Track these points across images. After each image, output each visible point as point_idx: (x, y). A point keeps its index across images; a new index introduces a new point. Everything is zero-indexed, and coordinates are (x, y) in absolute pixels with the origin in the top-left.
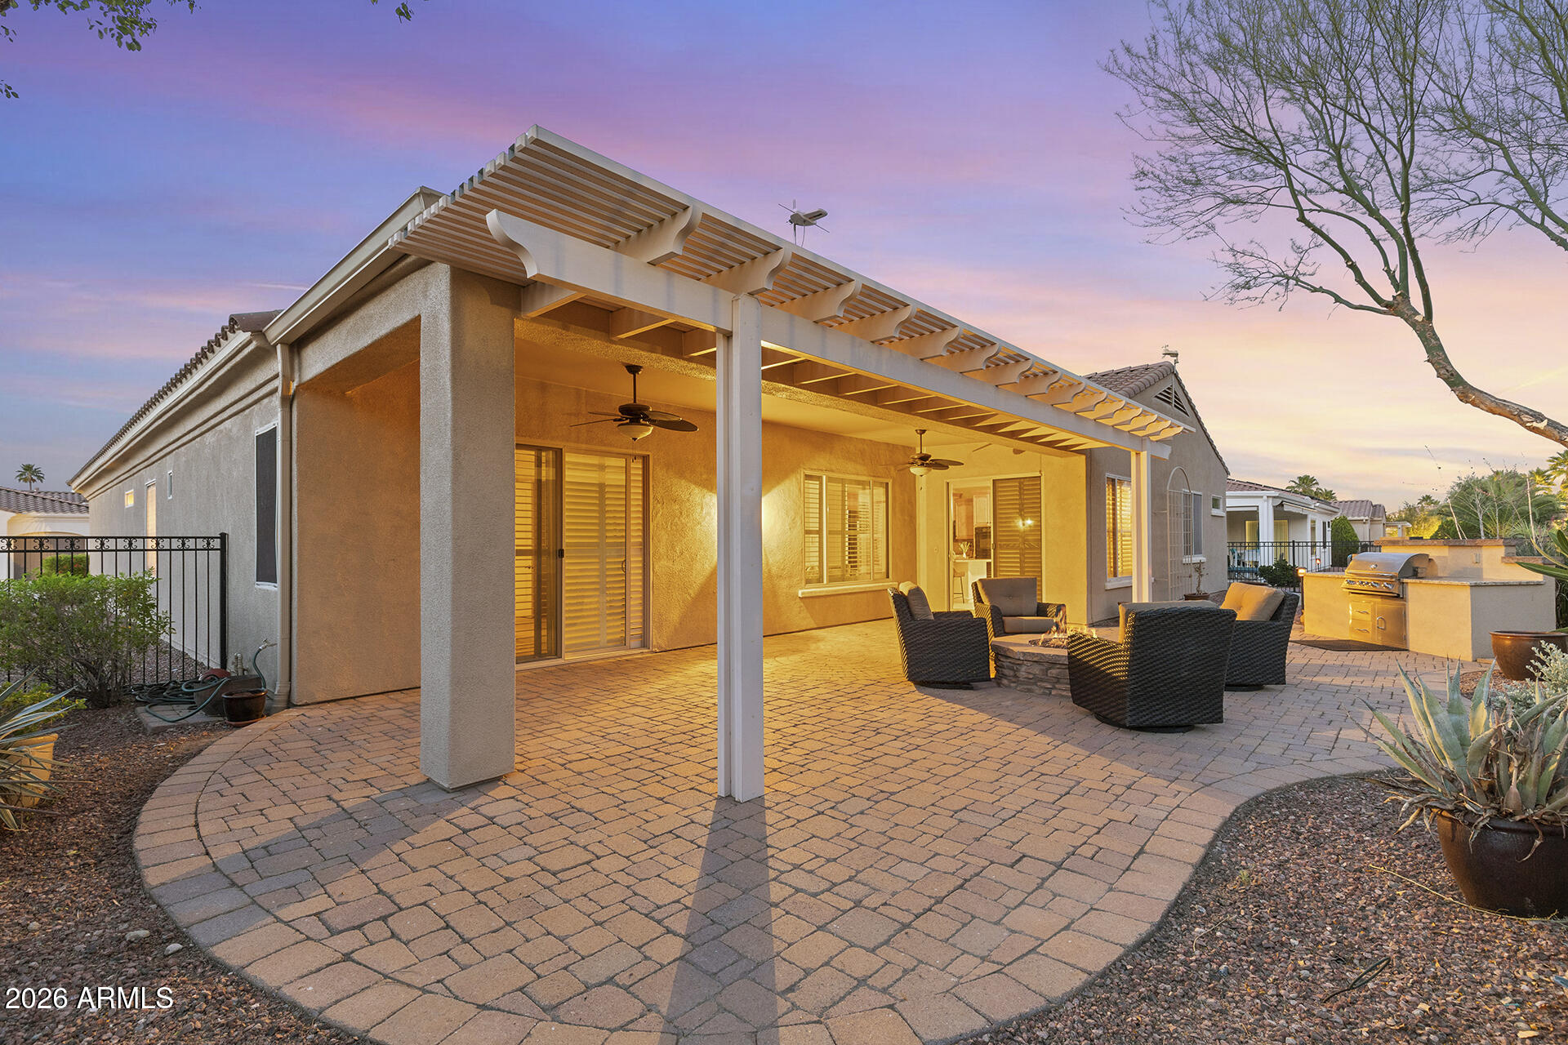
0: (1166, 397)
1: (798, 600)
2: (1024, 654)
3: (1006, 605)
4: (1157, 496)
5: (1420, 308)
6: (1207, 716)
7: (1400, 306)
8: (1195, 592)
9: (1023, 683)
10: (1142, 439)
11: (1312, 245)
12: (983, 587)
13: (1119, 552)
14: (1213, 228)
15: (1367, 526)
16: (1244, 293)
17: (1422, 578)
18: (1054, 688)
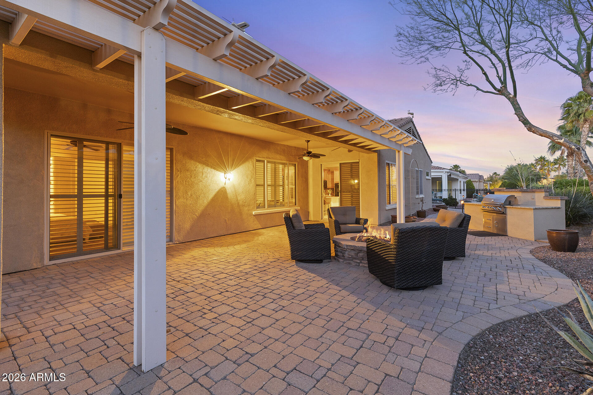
0: (409, 131)
1: (253, 216)
2: (347, 246)
3: (341, 219)
4: (407, 171)
5: (512, 93)
6: (435, 281)
7: (503, 91)
8: (421, 210)
9: (346, 260)
10: (400, 145)
11: (466, 69)
12: (332, 211)
13: (391, 194)
14: (428, 59)
15: (478, 183)
16: (440, 88)
17: (512, 205)
18: (361, 262)
